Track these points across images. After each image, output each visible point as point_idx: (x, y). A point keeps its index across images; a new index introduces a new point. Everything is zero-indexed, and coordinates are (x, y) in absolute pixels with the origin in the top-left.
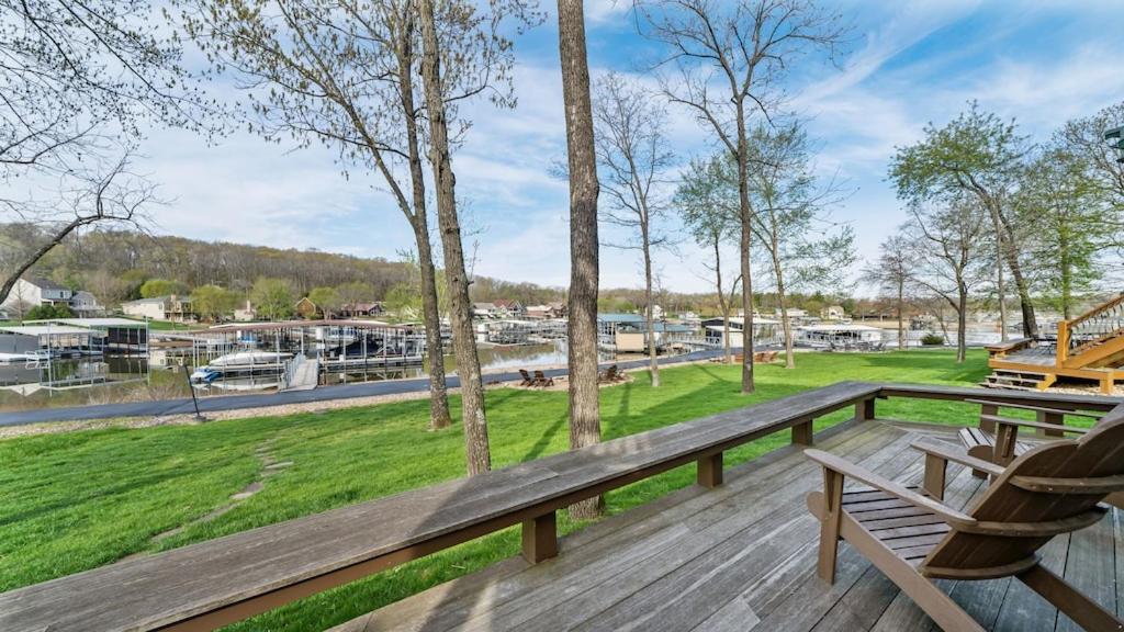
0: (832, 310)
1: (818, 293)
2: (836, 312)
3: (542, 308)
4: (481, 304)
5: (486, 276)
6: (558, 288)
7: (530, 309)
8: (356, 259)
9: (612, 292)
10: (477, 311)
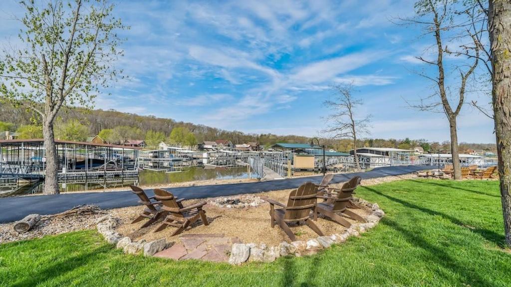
0: (416, 149)
1: (407, 139)
2: (419, 151)
3: (245, 145)
4: (208, 142)
5: (213, 127)
6: (254, 135)
7: (238, 146)
8: (137, 116)
9: (286, 137)
10: (206, 146)
